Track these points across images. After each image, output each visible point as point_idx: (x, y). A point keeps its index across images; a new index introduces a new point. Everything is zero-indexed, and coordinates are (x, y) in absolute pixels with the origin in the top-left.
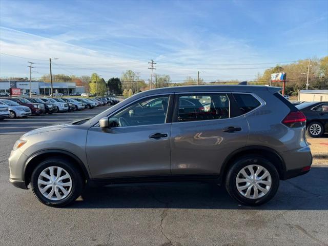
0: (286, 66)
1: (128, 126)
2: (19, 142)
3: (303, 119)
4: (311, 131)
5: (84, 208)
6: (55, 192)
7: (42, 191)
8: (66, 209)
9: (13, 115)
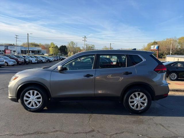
0: (159, 42)
1: (72, 70)
2: (14, 77)
3: (165, 69)
4: (171, 77)
5: (48, 113)
6: (33, 104)
7: (26, 103)
8: (38, 113)
9: (6, 64)
